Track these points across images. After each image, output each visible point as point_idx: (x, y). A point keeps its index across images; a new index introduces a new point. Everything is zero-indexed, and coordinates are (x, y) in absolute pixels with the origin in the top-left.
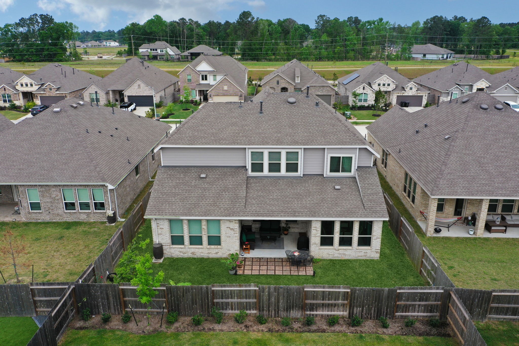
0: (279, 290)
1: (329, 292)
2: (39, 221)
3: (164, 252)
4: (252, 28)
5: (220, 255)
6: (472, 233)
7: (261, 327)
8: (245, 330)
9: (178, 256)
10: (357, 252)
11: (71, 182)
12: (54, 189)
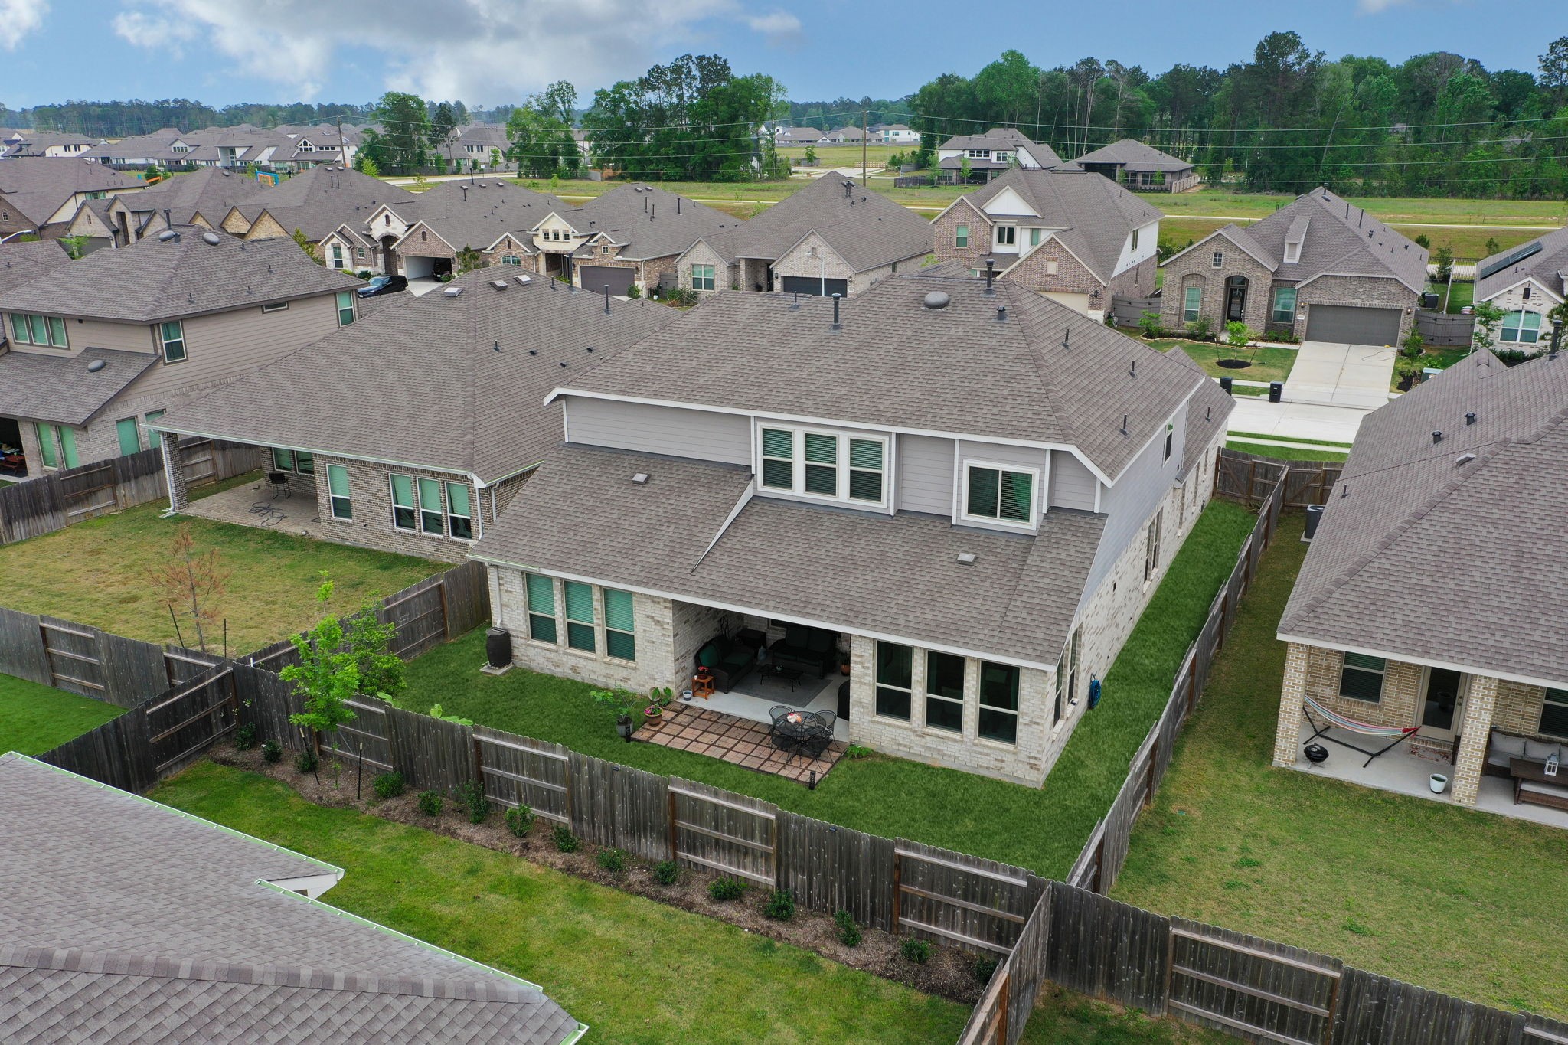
0: (612, 774)
1: (730, 810)
2: (348, 543)
3: (515, 652)
4: (1296, 86)
5: (630, 686)
6: (1438, 786)
7: (558, 859)
8: (517, 854)
9: (542, 669)
10: (975, 752)
11: (403, 459)
12: (375, 473)
